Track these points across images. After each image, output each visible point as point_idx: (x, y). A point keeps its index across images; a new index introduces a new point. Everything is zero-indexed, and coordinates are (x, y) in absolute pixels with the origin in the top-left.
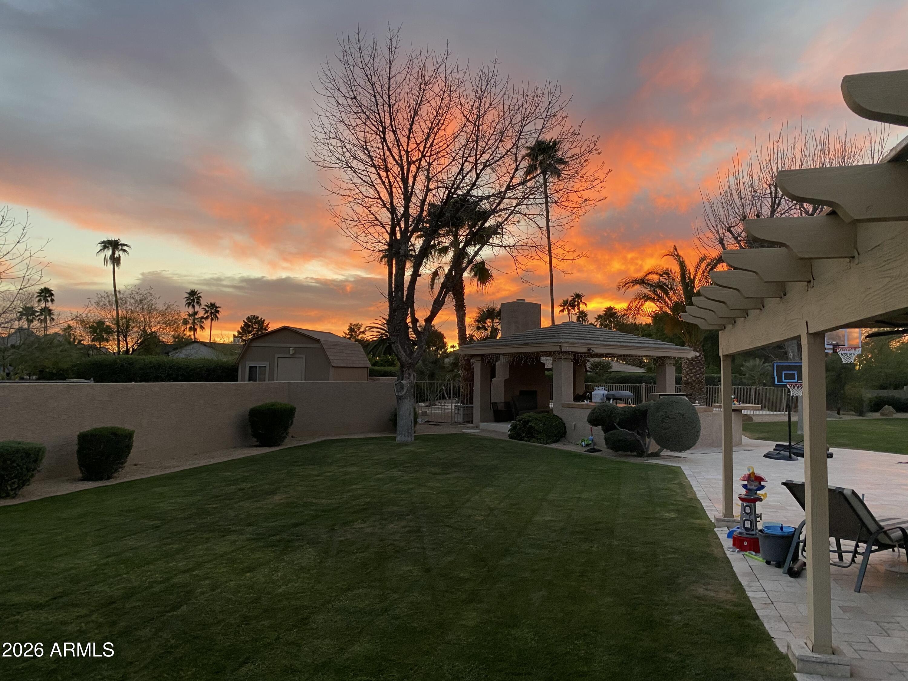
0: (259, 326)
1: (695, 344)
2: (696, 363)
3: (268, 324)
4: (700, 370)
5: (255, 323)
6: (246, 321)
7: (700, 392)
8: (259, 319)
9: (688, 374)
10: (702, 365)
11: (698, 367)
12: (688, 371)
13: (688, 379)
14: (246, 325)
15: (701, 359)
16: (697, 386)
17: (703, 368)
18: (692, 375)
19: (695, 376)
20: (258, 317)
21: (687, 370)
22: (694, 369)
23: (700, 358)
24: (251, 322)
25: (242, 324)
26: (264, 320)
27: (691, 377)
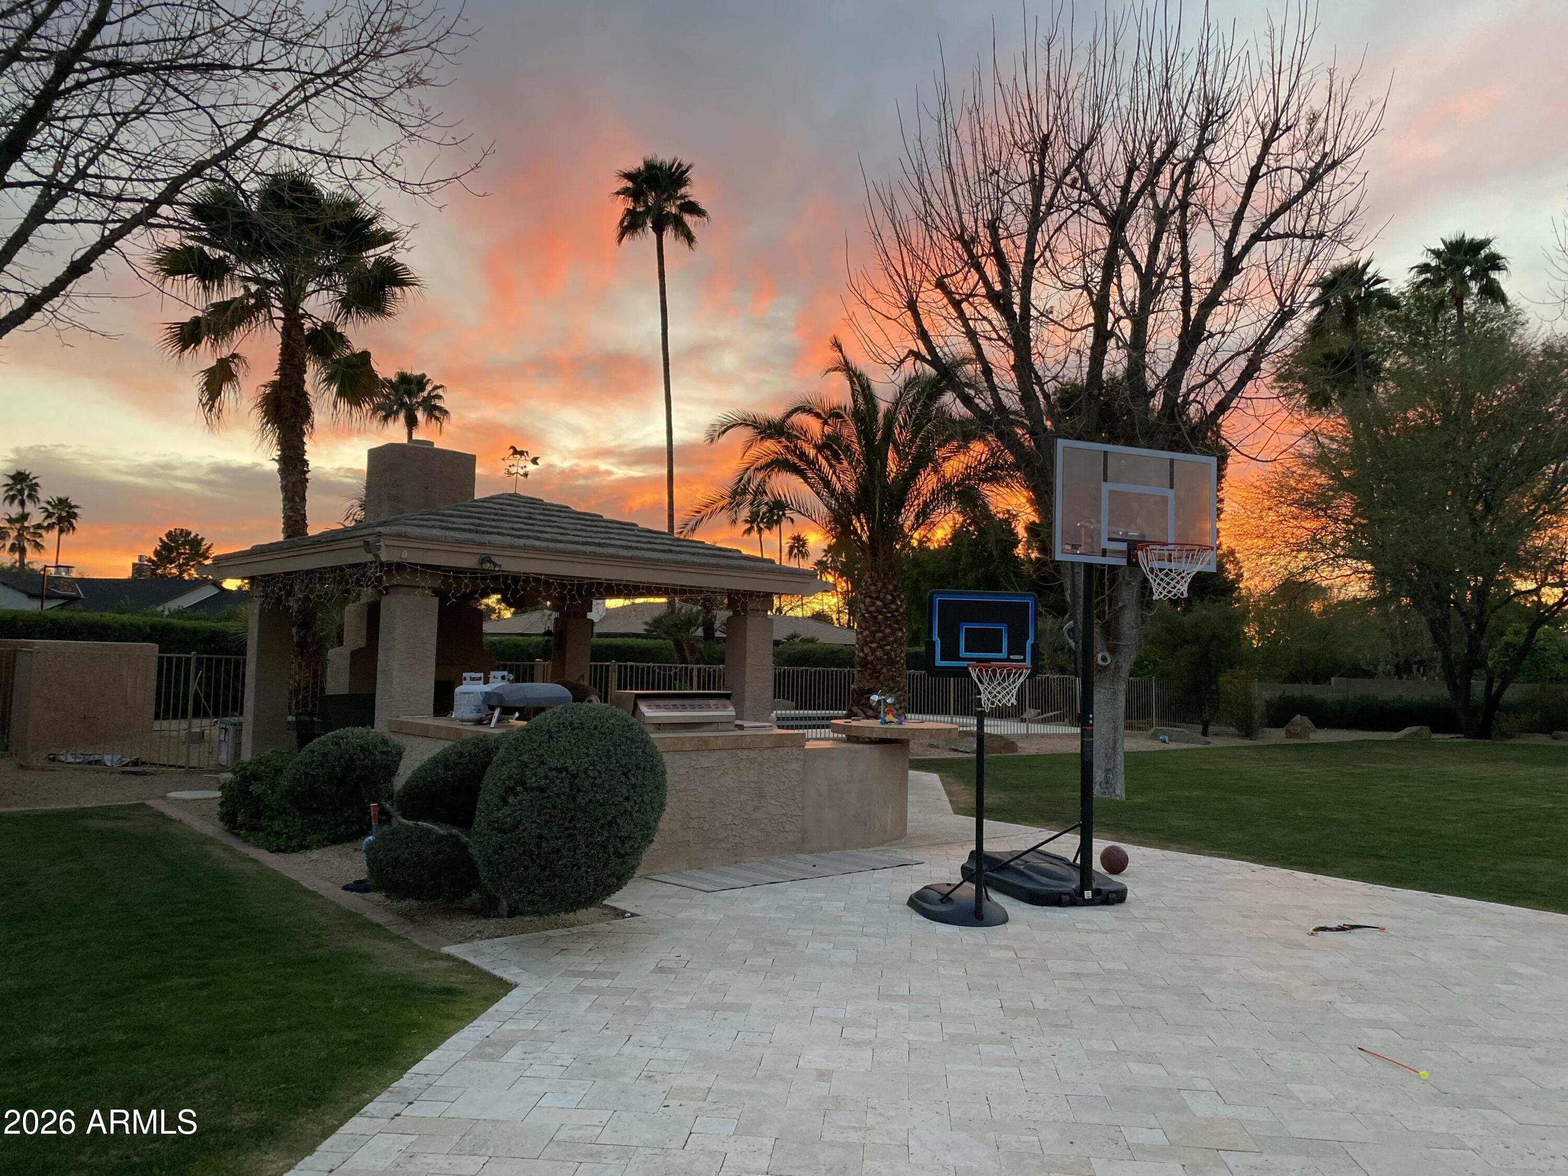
0: (191, 550)
1: (886, 574)
2: (886, 619)
3: (209, 547)
4: (893, 633)
5: (184, 544)
6: (165, 539)
7: (892, 685)
8: (192, 536)
9: (867, 643)
10: (898, 622)
11: (890, 626)
12: (867, 636)
13: (866, 655)
14: (164, 546)
15: (897, 610)
16: (885, 670)
17: (901, 630)
18: (874, 645)
19: (882, 647)
20: (189, 534)
21: (866, 633)
22: (880, 631)
23: (893, 606)
24: (176, 542)
25: (157, 545)
26: (202, 539)
27: (873, 651)
